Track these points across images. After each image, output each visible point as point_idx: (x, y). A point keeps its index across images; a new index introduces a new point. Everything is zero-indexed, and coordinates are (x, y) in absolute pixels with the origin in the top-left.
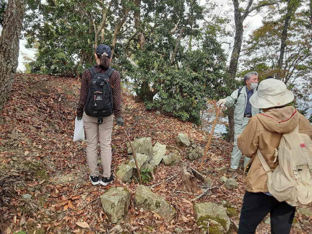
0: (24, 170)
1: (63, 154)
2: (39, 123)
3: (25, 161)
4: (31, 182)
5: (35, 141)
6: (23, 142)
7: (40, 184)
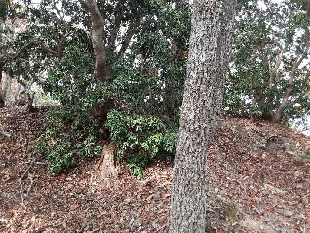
0: (217, 207)
1: (248, 197)
2: (221, 161)
3: (216, 198)
4: (224, 221)
5: (222, 179)
6: (212, 179)
7: (233, 225)
